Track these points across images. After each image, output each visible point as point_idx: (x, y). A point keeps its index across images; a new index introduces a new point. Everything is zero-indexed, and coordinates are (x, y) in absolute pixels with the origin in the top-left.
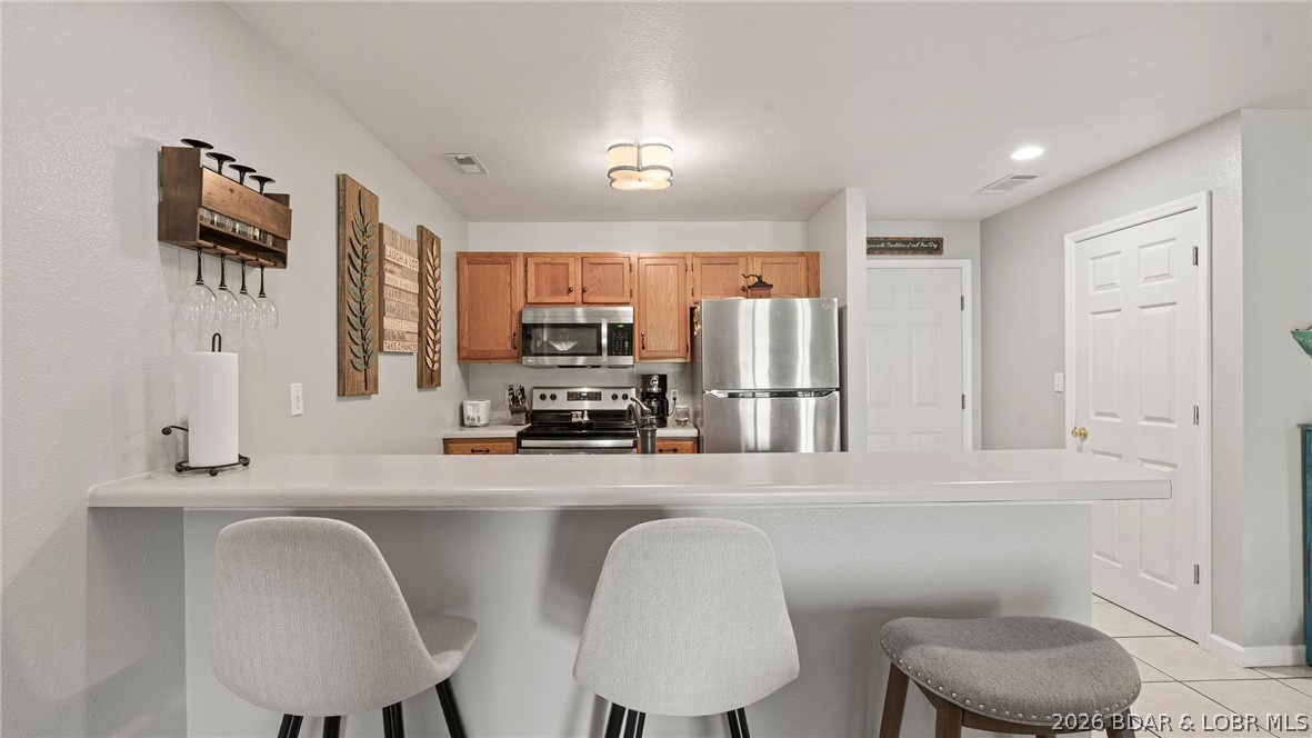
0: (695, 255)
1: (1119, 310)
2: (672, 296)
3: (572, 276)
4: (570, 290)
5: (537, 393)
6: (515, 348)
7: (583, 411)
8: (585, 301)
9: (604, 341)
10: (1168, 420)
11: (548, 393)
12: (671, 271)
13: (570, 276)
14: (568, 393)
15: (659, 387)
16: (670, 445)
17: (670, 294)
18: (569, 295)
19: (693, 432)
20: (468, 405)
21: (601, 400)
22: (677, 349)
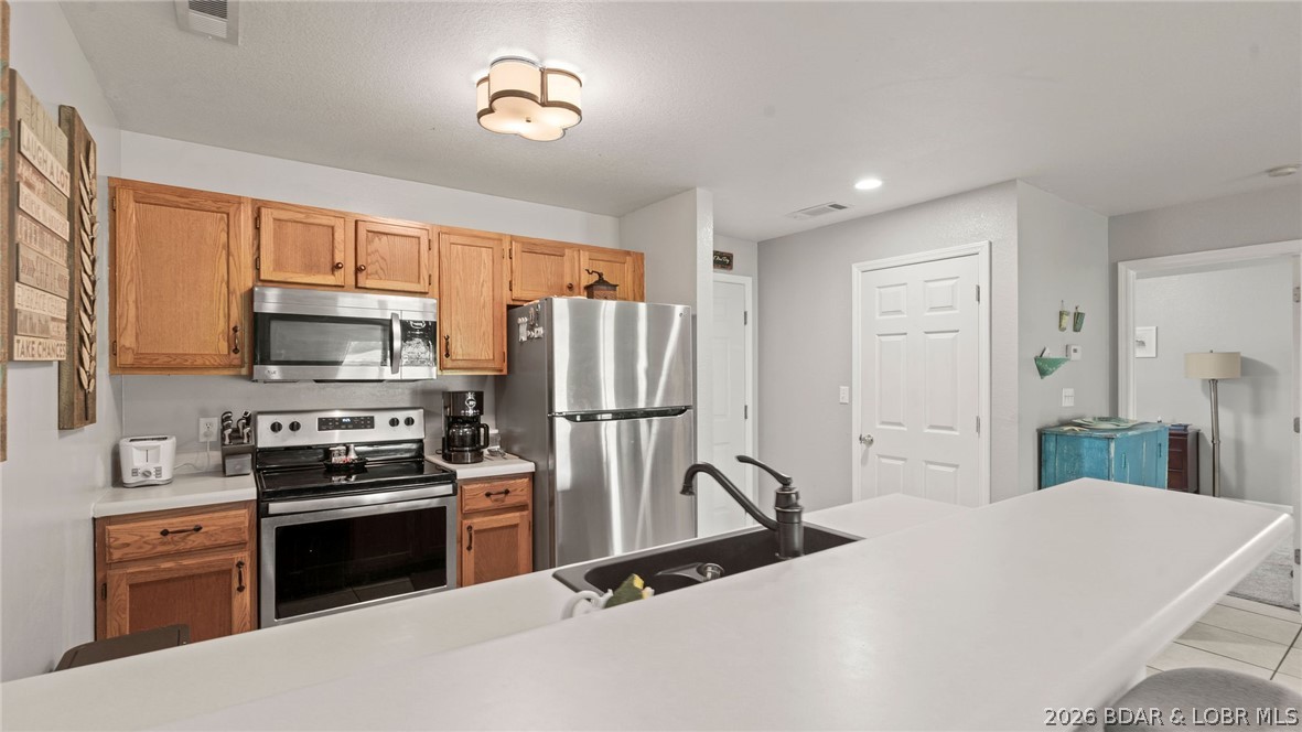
0: (513, 238)
1: (905, 334)
2: (485, 289)
3: (339, 246)
4: (336, 267)
5: (264, 423)
6: (236, 351)
7: (347, 446)
8: (361, 284)
10: (951, 429)
11: (285, 421)
12: (484, 255)
13: (336, 244)
14: (320, 419)
15: (475, 409)
16: (499, 486)
17: (483, 285)
18: (333, 274)
19: (529, 467)
20: (134, 450)
21: (373, 427)
22: (491, 357)
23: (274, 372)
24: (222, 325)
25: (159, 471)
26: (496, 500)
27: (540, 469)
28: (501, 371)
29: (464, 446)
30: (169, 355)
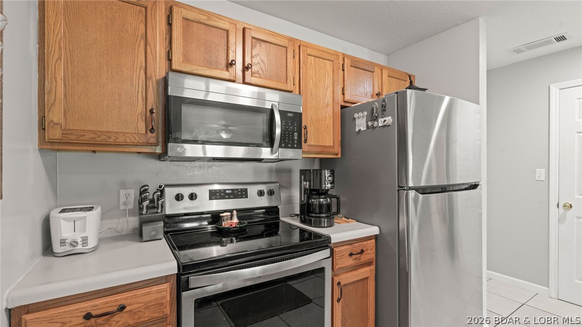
0: (344, 56)
2: (328, 93)
3: (232, 46)
4: (230, 64)
5: (170, 193)
6: (152, 130)
7: (231, 211)
8: (247, 81)
11: (186, 192)
12: (328, 66)
13: (230, 45)
14: (210, 191)
15: (331, 183)
16: (357, 247)
17: (327, 89)
18: (227, 70)
19: (374, 230)
20: (62, 220)
21: (247, 197)
22: (332, 144)
23: (187, 150)
24: (140, 107)
25: (85, 240)
26: (356, 259)
28: (337, 154)
29: (321, 213)
30: (94, 132)
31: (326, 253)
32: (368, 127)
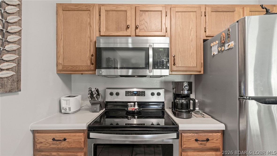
0: (206, 6)
2: (192, 32)
3: (129, 18)
4: (128, 27)
6: (92, 64)
7: (134, 102)
8: (137, 34)
9: (151, 60)
11: (115, 91)
13: (128, 18)
14: (126, 92)
15: (188, 91)
16: (204, 136)
17: (191, 31)
18: (126, 31)
19: (222, 127)
20: (62, 100)
21: (144, 96)
22: (195, 65)
23: (104, 72)
24: (88, 54)
25: (70, 109)
26: (201, 144)
27: (229, 129)
28: (200, 72)
29: (182, 109)
31: (174, 135)
32: (219, 52)
